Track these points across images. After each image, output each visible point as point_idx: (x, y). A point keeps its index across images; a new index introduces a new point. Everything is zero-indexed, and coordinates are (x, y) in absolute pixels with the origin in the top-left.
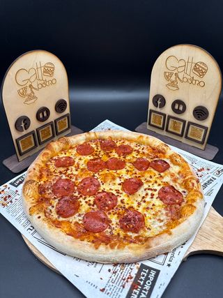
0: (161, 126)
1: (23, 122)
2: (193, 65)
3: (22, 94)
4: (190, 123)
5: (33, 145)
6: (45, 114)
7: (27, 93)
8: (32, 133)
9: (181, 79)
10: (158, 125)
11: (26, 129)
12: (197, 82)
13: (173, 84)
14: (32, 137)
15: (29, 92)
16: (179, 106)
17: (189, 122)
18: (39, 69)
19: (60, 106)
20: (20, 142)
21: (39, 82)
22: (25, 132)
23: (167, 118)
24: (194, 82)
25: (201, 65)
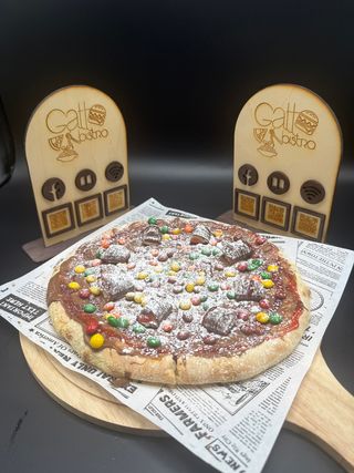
0: (254, 214)
1: (54, 187)
2: (297, 115)
3: (54, 146)
4: (297, 209)
5: (69, 225)
6: (89, 181)
7: (62, 146)
8: (69, 205)
9: (280, 139)
10: (249, 213)
11: (58, 198)
12: (304, 143)
13: (269, 147)
14: (68, 212)
15: (65, 143)
16: (279, 181)
17: (296, 207)
18: (83, 113)
19: (114, 171)
20: (48, 215)
21: (82, 131)
22: (56, 203)
23: (262, 202)
24: (299, 142)
25: (308, 115)
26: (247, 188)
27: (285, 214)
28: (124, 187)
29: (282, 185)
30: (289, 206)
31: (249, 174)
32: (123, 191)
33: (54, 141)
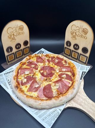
6: (19, 46)
10: (68, 54)
11: (11, 52)
12: (84, 37)
14: (13, 55)
17: (80, 54)
18: (17, 28)
23: (71, 51)
24: (82, 37)
25: (86, 30)
26: (68, 47)
27: (77, 55)
28: (29, 47)
29: (77, 48)
30: (78, 53)
31: (69, 43)
32: (28, 48)
33: (9, 36)
